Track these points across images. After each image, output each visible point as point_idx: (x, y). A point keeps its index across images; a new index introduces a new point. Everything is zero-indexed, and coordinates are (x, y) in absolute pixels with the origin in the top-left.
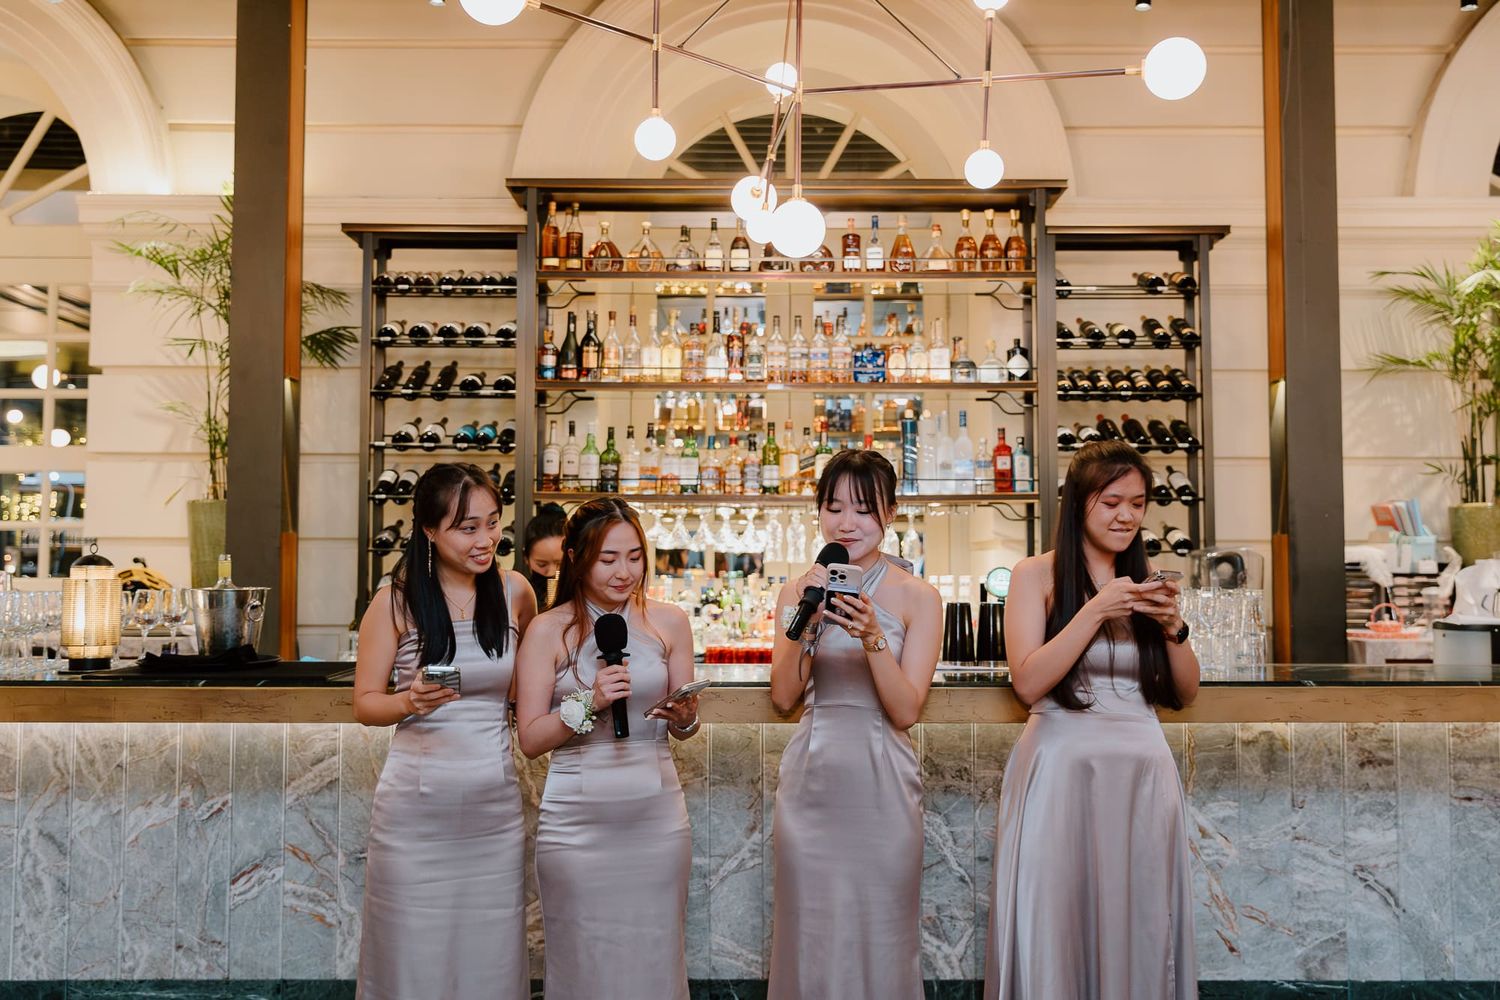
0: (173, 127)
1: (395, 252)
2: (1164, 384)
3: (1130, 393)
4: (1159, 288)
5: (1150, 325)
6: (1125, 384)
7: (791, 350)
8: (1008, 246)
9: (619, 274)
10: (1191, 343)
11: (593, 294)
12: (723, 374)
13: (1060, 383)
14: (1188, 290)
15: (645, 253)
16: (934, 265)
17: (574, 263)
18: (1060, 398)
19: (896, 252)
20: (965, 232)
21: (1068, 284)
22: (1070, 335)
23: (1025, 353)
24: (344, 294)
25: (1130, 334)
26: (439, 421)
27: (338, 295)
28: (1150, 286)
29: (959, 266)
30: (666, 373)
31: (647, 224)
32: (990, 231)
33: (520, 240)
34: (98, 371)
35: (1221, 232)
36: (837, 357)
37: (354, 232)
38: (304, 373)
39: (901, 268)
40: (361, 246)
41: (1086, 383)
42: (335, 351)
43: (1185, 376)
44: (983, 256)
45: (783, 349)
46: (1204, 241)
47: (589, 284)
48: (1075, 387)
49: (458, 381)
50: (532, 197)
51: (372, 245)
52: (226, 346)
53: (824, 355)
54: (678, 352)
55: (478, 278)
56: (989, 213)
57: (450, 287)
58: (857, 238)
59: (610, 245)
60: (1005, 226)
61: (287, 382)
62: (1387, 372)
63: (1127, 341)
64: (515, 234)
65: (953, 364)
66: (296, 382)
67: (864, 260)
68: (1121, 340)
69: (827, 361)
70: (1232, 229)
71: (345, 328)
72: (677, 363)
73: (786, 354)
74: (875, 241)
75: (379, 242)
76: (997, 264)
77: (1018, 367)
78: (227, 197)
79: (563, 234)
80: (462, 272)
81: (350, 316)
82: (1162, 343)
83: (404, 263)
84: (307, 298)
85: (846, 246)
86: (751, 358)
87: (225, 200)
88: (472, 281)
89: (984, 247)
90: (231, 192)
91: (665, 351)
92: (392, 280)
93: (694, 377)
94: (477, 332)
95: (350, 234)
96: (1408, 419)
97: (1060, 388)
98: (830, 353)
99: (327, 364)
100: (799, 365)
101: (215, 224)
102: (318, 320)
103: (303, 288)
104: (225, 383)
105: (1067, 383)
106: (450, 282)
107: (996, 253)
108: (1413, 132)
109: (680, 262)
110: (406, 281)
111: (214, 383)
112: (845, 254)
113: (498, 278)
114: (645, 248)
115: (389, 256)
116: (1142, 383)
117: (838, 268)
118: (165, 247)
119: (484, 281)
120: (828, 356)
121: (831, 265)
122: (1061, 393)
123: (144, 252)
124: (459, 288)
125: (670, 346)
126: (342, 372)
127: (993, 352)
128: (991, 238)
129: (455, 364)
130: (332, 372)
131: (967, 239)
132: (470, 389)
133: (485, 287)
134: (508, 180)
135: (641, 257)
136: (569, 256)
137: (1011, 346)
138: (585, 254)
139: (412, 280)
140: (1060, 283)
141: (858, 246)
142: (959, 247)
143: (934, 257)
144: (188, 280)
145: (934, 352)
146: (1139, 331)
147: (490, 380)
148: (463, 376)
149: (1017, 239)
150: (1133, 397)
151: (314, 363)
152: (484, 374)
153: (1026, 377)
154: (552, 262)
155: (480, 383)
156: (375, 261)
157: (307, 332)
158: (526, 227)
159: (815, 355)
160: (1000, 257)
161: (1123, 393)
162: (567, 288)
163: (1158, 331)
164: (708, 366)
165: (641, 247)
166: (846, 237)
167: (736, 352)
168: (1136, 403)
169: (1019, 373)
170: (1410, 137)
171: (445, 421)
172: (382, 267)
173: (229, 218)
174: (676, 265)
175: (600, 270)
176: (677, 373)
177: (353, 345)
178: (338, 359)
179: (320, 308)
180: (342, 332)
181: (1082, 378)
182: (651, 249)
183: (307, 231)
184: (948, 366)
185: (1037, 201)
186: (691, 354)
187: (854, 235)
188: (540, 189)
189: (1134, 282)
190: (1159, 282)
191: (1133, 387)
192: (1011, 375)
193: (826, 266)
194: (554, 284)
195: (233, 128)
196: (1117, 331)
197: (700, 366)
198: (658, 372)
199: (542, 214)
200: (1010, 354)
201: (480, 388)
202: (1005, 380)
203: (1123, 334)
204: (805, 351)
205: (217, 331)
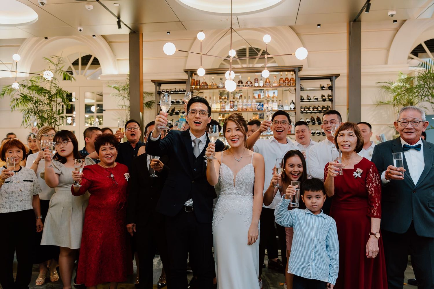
0: (118, 60)
1: (162, 85)
2: (325, 109)
3: (316, 112)
4: (324, 88)
5: (323, 96)
6: (316, 109)
7: (243, 104)
8: (291, 80)
9: (207, 89)
10: (331, 100)
11: (202, 92)
12: (229, 109)
13: (301, 110)
14: (331, 88)
15: (213, 84)
16: (274, 85)
17: (198, 87)
18: (301, 113)
19: (266, 82)
20: (281, 77)
21: (303, 88)
22: (304, 99)
23: (294, 103)
24: (152, 94)
25: (317, 99)
26: (172, 120)
27: (150, 94)
28: (322, 88)
29: (280, 85)
30: (217, 109)
31: (213, 78)
32: (287, 77)
33: (187, 82)
34: (105, 110)
35: (337, 76)
36: (253, 105)
37: (153, 81)
38: (144, 110)
39: (267, 85)
40: (155, 84)
41: (307, 110)
42: (151, 106)
43: (330, 108)
44: (285, 82)
45: (242, 103)
46: (334, 78)
47: (201, 91)
48: (305, 111)
49: (175, 112)
50: (189, 72)
51: (157, 84)
52: (129, 106)
53: (250, 105)
54: (219, 105)
55: (178, 90)
56: (287, 73)
57: (173, 92)
58: (258, 79)
59: (206, 83)
60: (290, 75)
61: (141, 113)
62: (381, 105)
63: (316, 100)
64: (186, 81)
65: (278, 106)
66: (143, 113)
67: (259, 84)
68: (315, 100)
69: (251, 106)
70: (340, 75)
71: (153, 101)
72: (219, 107)
73: (242, 105)
74: (261, 80)
75: (159, 83)
76: (288, 84)
77: (292, 106)
78: (129, 74)
79: (196, 80)
80: (176, 89)
81: (153, 98)
82: (324, 100)
83: (164, 87)
84: (144, 95)
85: (255, 81)
86: (235, 106)
87: (128, 75)
88: (177, 91)
89: (285, 80)
90: (129, 73)
91: (217, 105)
92: (161, 91)
93: (223, 110)
94: (178, 102)
95: (153, 82)
96: (386, 115)
97: (301, 111)
98: (252, 104)
99: (149, 108)
100: (245, 107)
101: (126, 81)
102: (147, 99)
103: (143, 93)
104: (129, 113)
105: (303, 110)
106: (173, 91)
107: (288, 82)
108: (388, 49)
109: (220, 86)
110: (164, 92)
111: (127, 113)
112: (255, 83)
113: (182, 90)
114: (213, 83)
115: (161, 86)
116: (320, 109)
117: (253, 86)
118: (117, 86)
119: (180, 91)
120: (251, 105)
121: (252, 85)
122: (301, 112)
123: (113, 87)
124: (175, 93)
125: (218, 104)
126: (152, 110)
127: (287, 103)
128: (287, 78)
129: (175, 108)
130: (150, 110)
131: (281, 79)
132: (177, 113)
133: (180, 92)
134: (184, 70)
135: (212, 85)
136: (197, 85)
137: (291, 102)
138: (200, 85)
139: (165, 91)
140: (301, 88)
141: (258, 81)
142: (280, 80)
143: (274, 83)
144: (121, 92)
145: (274, 103)
146: (319, 98)
147: (181, 111)
148: (176, 111)
149: (293, 78)
150: (317, 112)
151: (147, 108)
152: (180, 110)
153: (294, 109)
154: (194, 87)
155: (179, 112)
156: (158, 87)
157: (145, 102)
158: (188, 80)
159: (249, 105)
160: (289, 82)
161: (315, 112)
162: (197, 91)
163: (324, 98)
164: (226, 108)
165: (212, 83)
166: (255, 79)
167: (232, 105)
168: (318, 113)
169: (292, 108)
170: (388, 50)
171: (173, 120)
172: (159, 89)
173: (129, 78)
174: (219, 86)
175: (203, 88)
176: (220, 109)
177: (155, 104)
178: (151, 107)
179: (147, 97)
180: (152, 101)
181: (306, 108)
182: (214, 83)
183: (144, 81)
184: (277, 106)
185: (296, 70)
186: (222, 105)
187: (257, 79)
188: (190, 72)
189: (319, 86)
190: (324, 87)
191: (318, 110)
192: (291, 108)
193: (250, 86)
194: (194, 91)
195: (129, 59)
196: (315, 98)
197: (224, 108)
198: (215, 109)
199: (191, 76)
200: (291, 104)
201: (179, 113)
202: (289, 109)
203: (315, 99)
204: (246, 104)
205: (127, 103)
